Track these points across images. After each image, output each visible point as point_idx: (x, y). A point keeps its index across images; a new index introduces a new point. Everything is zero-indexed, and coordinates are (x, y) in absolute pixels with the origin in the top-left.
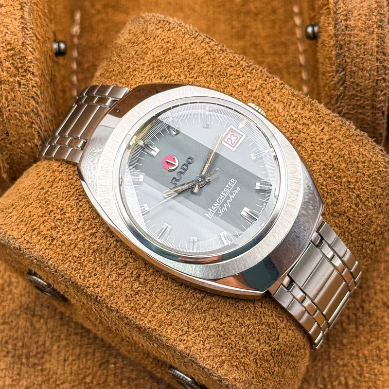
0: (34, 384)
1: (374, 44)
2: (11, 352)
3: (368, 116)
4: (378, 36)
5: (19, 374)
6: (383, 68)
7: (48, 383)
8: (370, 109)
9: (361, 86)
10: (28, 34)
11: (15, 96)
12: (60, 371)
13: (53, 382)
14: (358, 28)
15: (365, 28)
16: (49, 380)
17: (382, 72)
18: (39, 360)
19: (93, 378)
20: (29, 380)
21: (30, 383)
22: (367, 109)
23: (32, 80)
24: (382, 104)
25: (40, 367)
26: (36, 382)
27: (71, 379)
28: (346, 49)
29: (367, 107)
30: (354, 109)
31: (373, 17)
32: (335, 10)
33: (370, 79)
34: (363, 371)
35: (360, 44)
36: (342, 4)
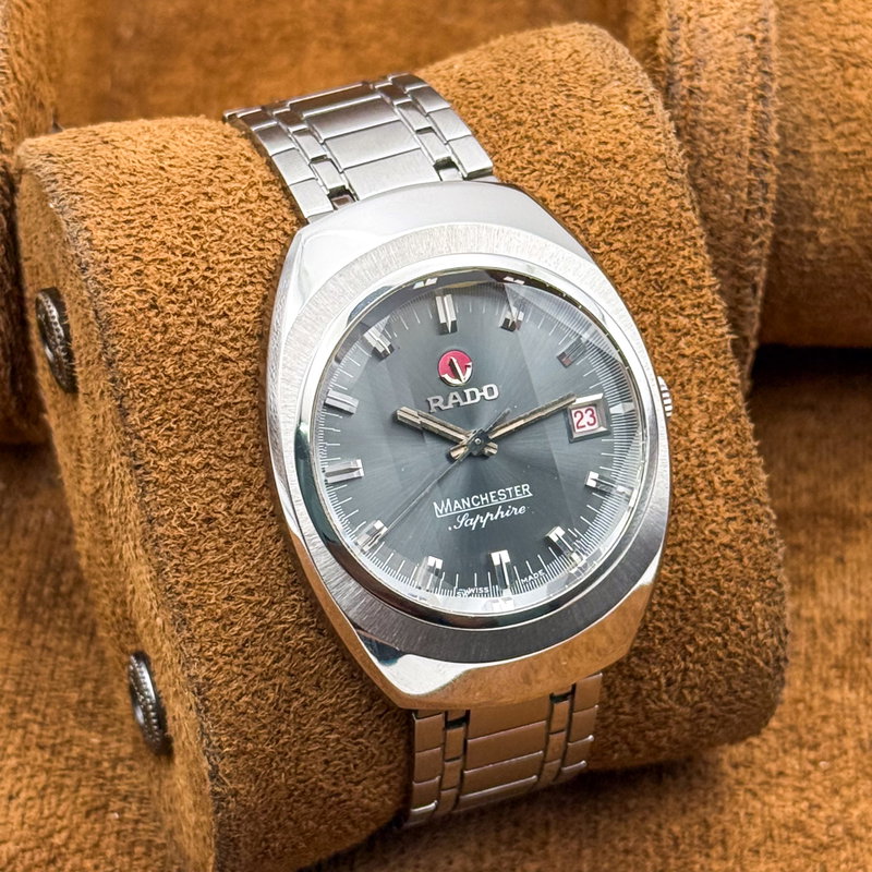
1: (746, 133)
9: (713, 221)
14: (714, 96)
19: (70, 837)
24: (754, 268)
27: (21, 836)
31: (748, 77)
32: (670, 55)
33: (732, 207)
34: (669, 864)
35: (717, 129)
36: (684, 45)
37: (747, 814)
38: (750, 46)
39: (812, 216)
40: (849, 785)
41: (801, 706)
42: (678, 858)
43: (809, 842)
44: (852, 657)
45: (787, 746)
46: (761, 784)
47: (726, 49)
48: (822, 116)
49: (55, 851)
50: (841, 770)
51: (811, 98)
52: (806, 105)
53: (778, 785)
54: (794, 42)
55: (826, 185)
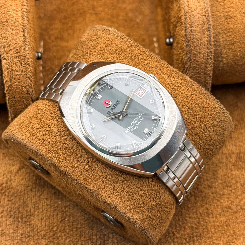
0: (26, 232)
1: (206, 40)
2: (13, 216)
4: (208, 36)
5: (17, 227)
6: (210, 52)
7: (33, 231)
8: (204, 75)
9: (199, 62)
10: (27, 45)
11: (19, 77)
12: (39, 225)
13: (36, 231)
14: (197, 31)
15: (201, 31)
16: (33, 230)
17: (210, 54)
18: (28, 219)
19: (57, 228)
20: (23, 230)
21: (24, 232)
23: (28, 68)
24: (210, 72)
25: (28, 223)
26: (27, 231)
27: (46, 229)
28: (191, 42)
29: (202, 74)
30: (195, 75)
31: (205, 26)
32: (185, 22)
33: (203, 58)
34: (200, 220)
35: (198, 39)
36: (189, 19)
37: (217, 205)
38: (205, 18)
39: (221, 56)
40: (240, 196)
41: (226, 176)
43: (232, 211)
44: (236, 163)
45: (224, 187)
46: (219, 197)
47: (199, 19)
48: (222, 32)
49: (54, 232)
50: (237, 192)
51: (220, 27)
52: (218, 29)
53: (223, 197)
54: (214, 14)
55: (224, 49)
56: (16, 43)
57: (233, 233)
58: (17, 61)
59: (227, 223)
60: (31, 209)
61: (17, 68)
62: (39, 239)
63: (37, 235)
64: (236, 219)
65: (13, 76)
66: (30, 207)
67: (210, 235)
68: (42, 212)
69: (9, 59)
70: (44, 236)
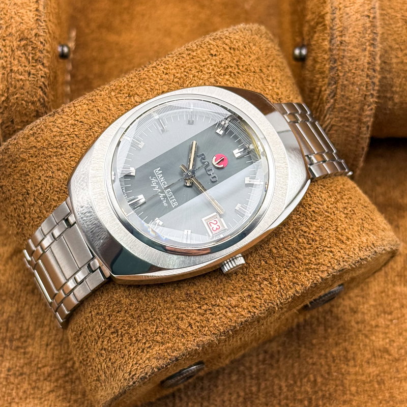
0: (16, 366)
3: (353, 130)
4: (370, 54)
6: (372, 84)
7: (30, 366)
8: (357, 123)
9: (350, 99)
10: (41, 26)
11: (23, 85)
12: (42, 355)
13: (35, 365)
14: (351, 44)
15: (358, 44)
16: (31, 362)
17: (371, 87)
18: (22, 344)
20: (11, 362)
21: (13, 364)
22: (353, 123)
23: (41, 70)
24: (368, 119)
25: (23, 351)
26: (18, 364)
27: (53, 363)
28: (340, 63)
29: (353, 121)
30: (341, 122)
31: (367, 35)
32: (331, 25)
33: (359, 93)
34: (331, 369)
35: (353, 59)
36: (338, 21)
38: (367, 20)
39: (391, 90)
41: (384, 294)
42: (335, 366)
45: (379, 313)
47: (357, 23)
48: (397, 46)
49: (68, 370)
50: (402, 323)
51: (393, 38)
52: (390, 41)
55: (398, 77)
56: (22, 23)
57: (389, 397)
58: (21, 55)
59: (379, 378)
60: (29, 326)
61: (20, 67)
62: (39, 380)
63: (36, 373)
64: (396, 372)
65: (13, 83)
66: (27, 323)
67: (347, 397)
68: (49, 332)
69: (7, 50)
70: (49, 375)
